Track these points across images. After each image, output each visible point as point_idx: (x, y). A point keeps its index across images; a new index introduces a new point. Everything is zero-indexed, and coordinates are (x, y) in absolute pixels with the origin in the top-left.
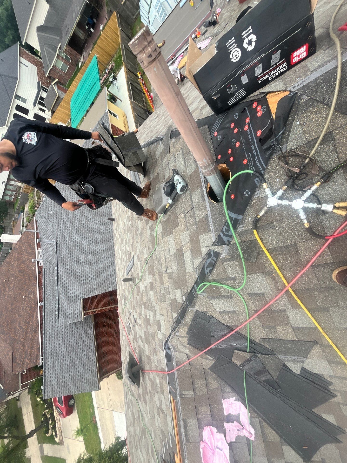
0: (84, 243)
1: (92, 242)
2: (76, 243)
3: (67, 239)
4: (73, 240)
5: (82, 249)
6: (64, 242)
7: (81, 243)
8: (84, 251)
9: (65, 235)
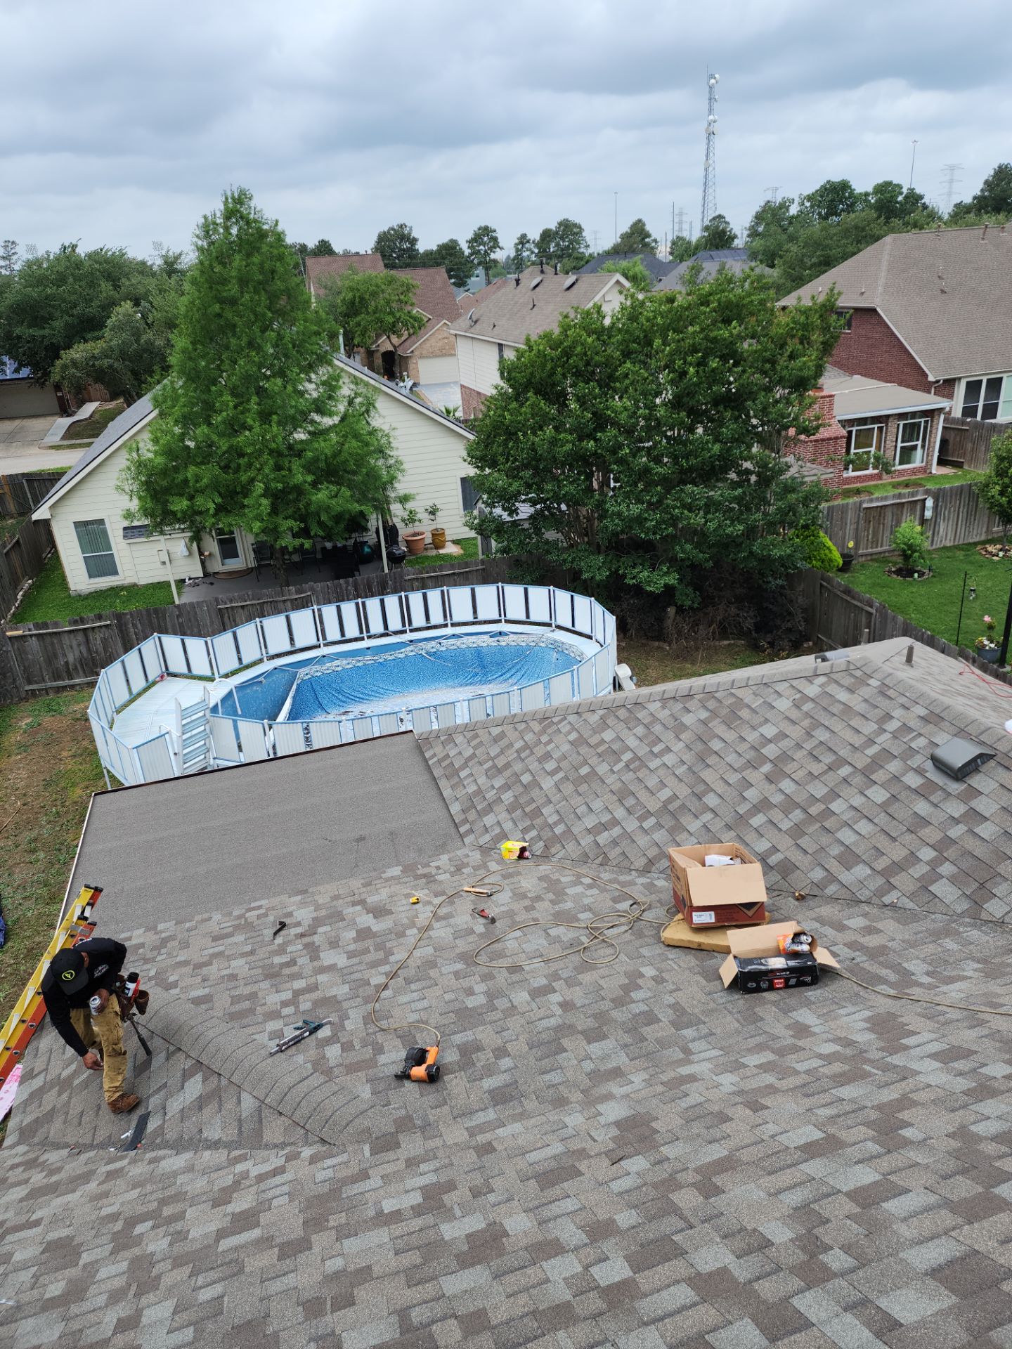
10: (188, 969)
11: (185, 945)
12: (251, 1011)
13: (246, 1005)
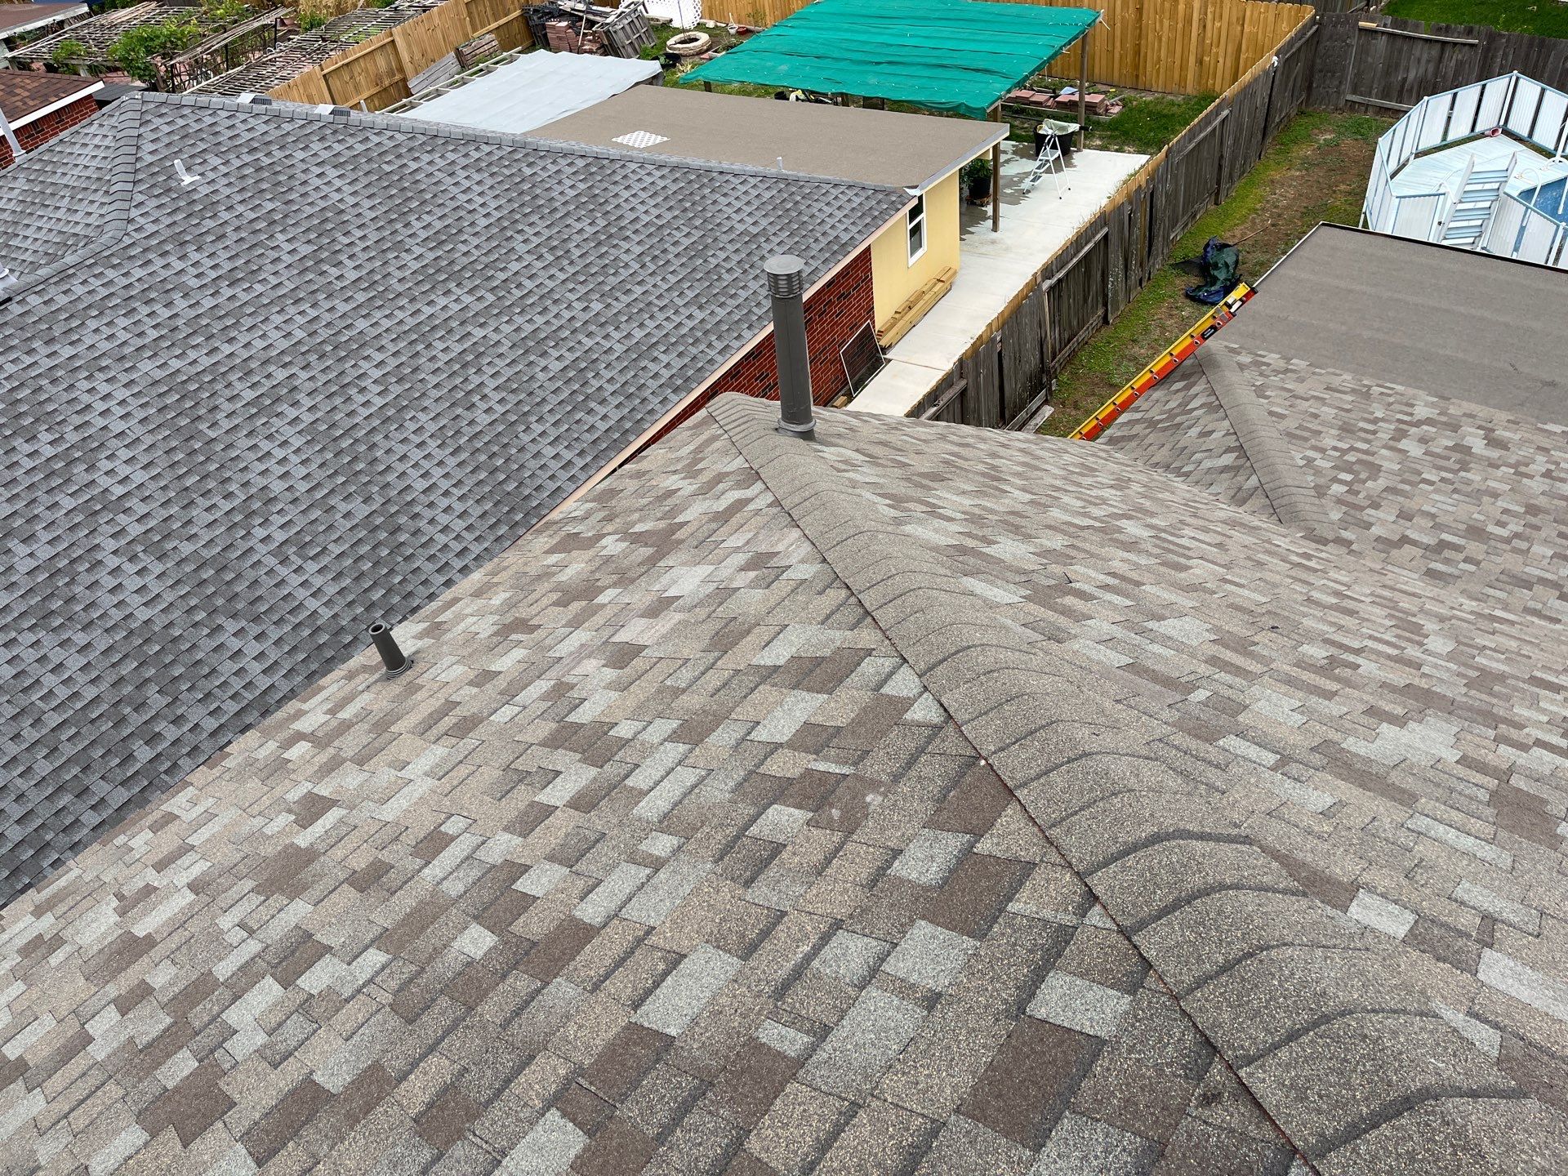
0: (106, 465)
1: (142, 509)
2: (78, 420)
3: (68, 351)
4: (86, 385)
5: (56, 473)
6: (36, 344)
7: (91, 450)
8: (48, 500)
9: (92, 324)
10: (1287, 395)
11: (1301, 380)
12: (1306, 439)
13: (1306, 434)
